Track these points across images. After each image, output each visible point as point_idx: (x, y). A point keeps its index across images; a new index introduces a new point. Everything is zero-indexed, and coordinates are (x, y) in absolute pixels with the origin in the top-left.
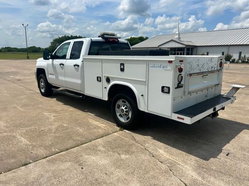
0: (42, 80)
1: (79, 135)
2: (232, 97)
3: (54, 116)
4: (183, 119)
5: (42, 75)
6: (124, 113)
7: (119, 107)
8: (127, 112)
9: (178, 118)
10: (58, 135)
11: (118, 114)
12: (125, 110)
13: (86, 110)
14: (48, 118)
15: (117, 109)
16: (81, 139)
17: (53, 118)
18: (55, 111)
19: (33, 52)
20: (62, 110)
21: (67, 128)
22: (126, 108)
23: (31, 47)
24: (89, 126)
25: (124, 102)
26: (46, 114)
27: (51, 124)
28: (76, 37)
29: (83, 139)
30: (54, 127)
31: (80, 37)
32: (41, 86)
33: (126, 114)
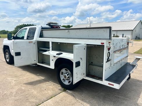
0: (7, 53)
1: (34, 97)
2: (136, 64)
3: (15, 81)
4: (113, 85)
5: (7, 50)
6: (67, 78)
7: (62, 73)
8: (68, 77)
9: (109, 84)
10: (18, 98)
11: (62, 79)
12: (67, 76)
13: (38, 75)
14: (10, 83)
15: (61, 75)
16: (36, 101)
17: (14, 82)
18: (16, 76)
19: (3, 34)
20: (21, 75)
21: (25, 91)
22: (68, 75)
23: (2, 31)
24: (41, 88)
25: (66, 70)
26: (9, 79)
27: (12, 88)
28: (30, 25)
29: (37, 101)
30: (14, 91)
31: (33, 25)
32: (6, 57)
33: (68, 79)
